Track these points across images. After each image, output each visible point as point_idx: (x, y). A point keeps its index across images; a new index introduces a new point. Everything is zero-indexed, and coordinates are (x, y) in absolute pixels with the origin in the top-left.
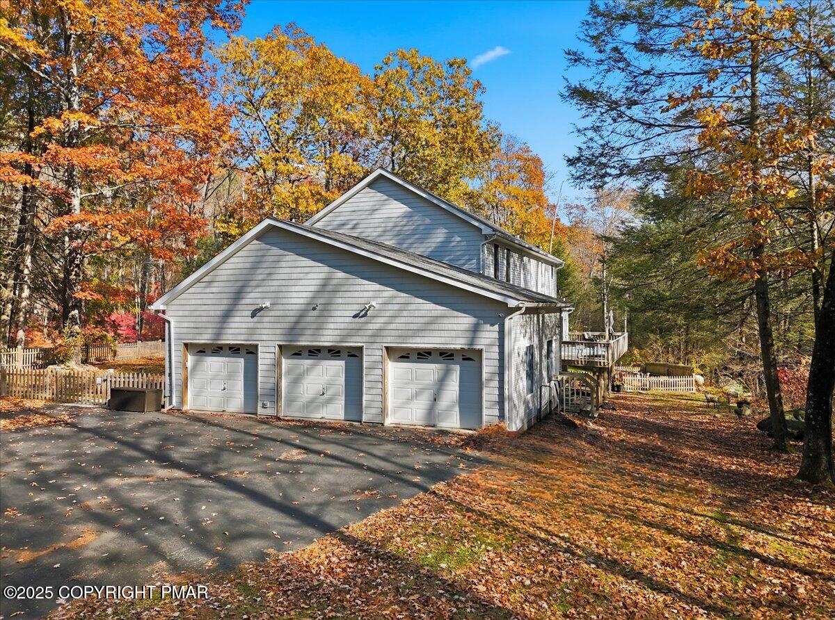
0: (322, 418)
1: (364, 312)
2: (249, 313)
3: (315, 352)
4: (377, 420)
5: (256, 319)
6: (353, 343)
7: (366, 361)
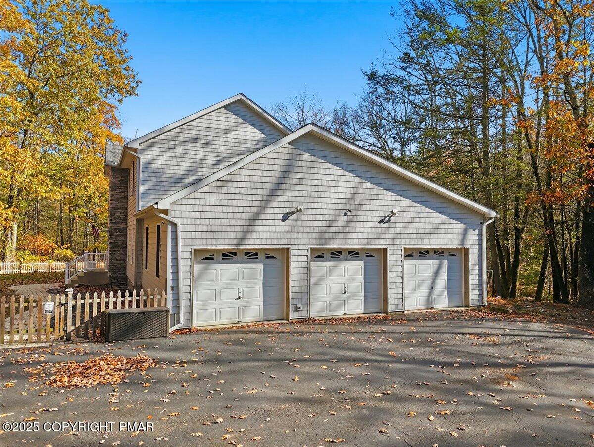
0: (345, 314)
1: (387, 218)
2: (280, 217)
3: (336, 254)
4: (400, 308)
5: (287, 223)
6: (379, 245)
7: (390, 260)
